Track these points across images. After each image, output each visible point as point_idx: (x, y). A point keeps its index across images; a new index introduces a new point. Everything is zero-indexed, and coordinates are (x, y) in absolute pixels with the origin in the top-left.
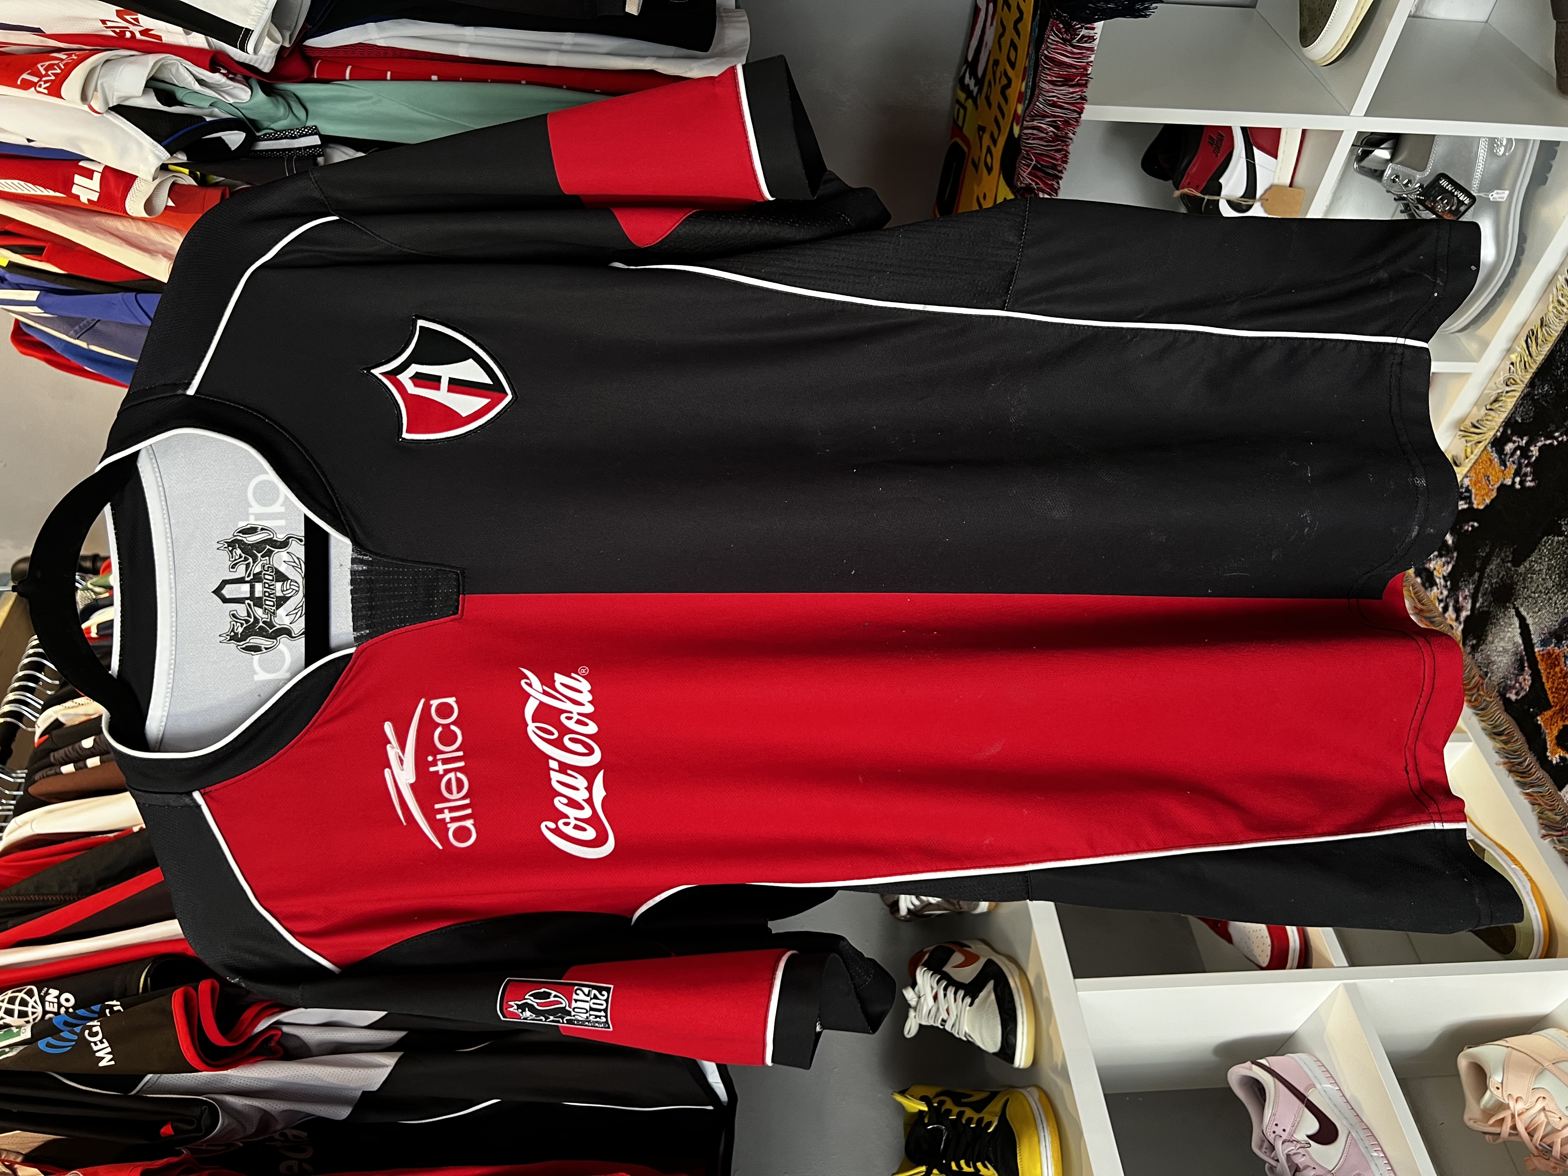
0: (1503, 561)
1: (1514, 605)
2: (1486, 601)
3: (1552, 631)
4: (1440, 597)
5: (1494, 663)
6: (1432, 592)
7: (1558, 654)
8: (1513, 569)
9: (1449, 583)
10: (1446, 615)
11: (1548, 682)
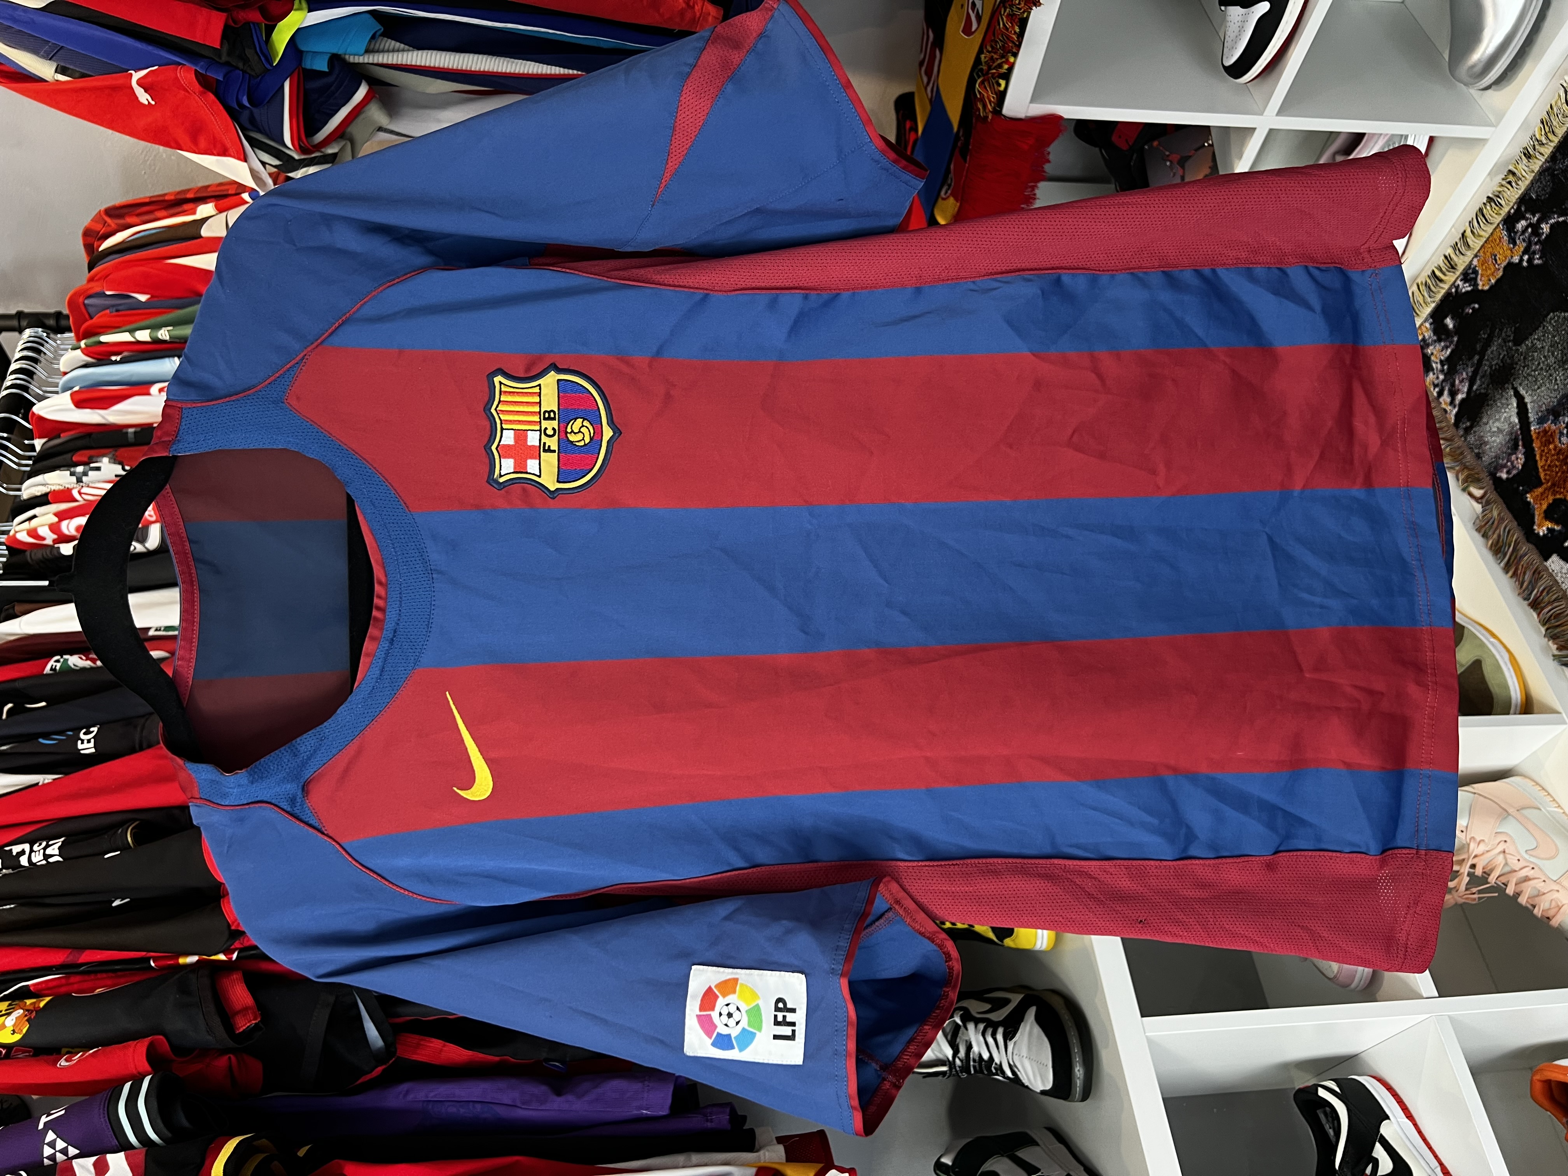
0: (1505, 341)
1: (1513, 385)
2: (1484, 383)
3: (1550, 408)
4: (1436, 382)
5: (1486, 443)
7: (1554, 431)
8: (1514, 348)
9: (1446, 367)
10: (1441, 400)
11: (1541, 460)
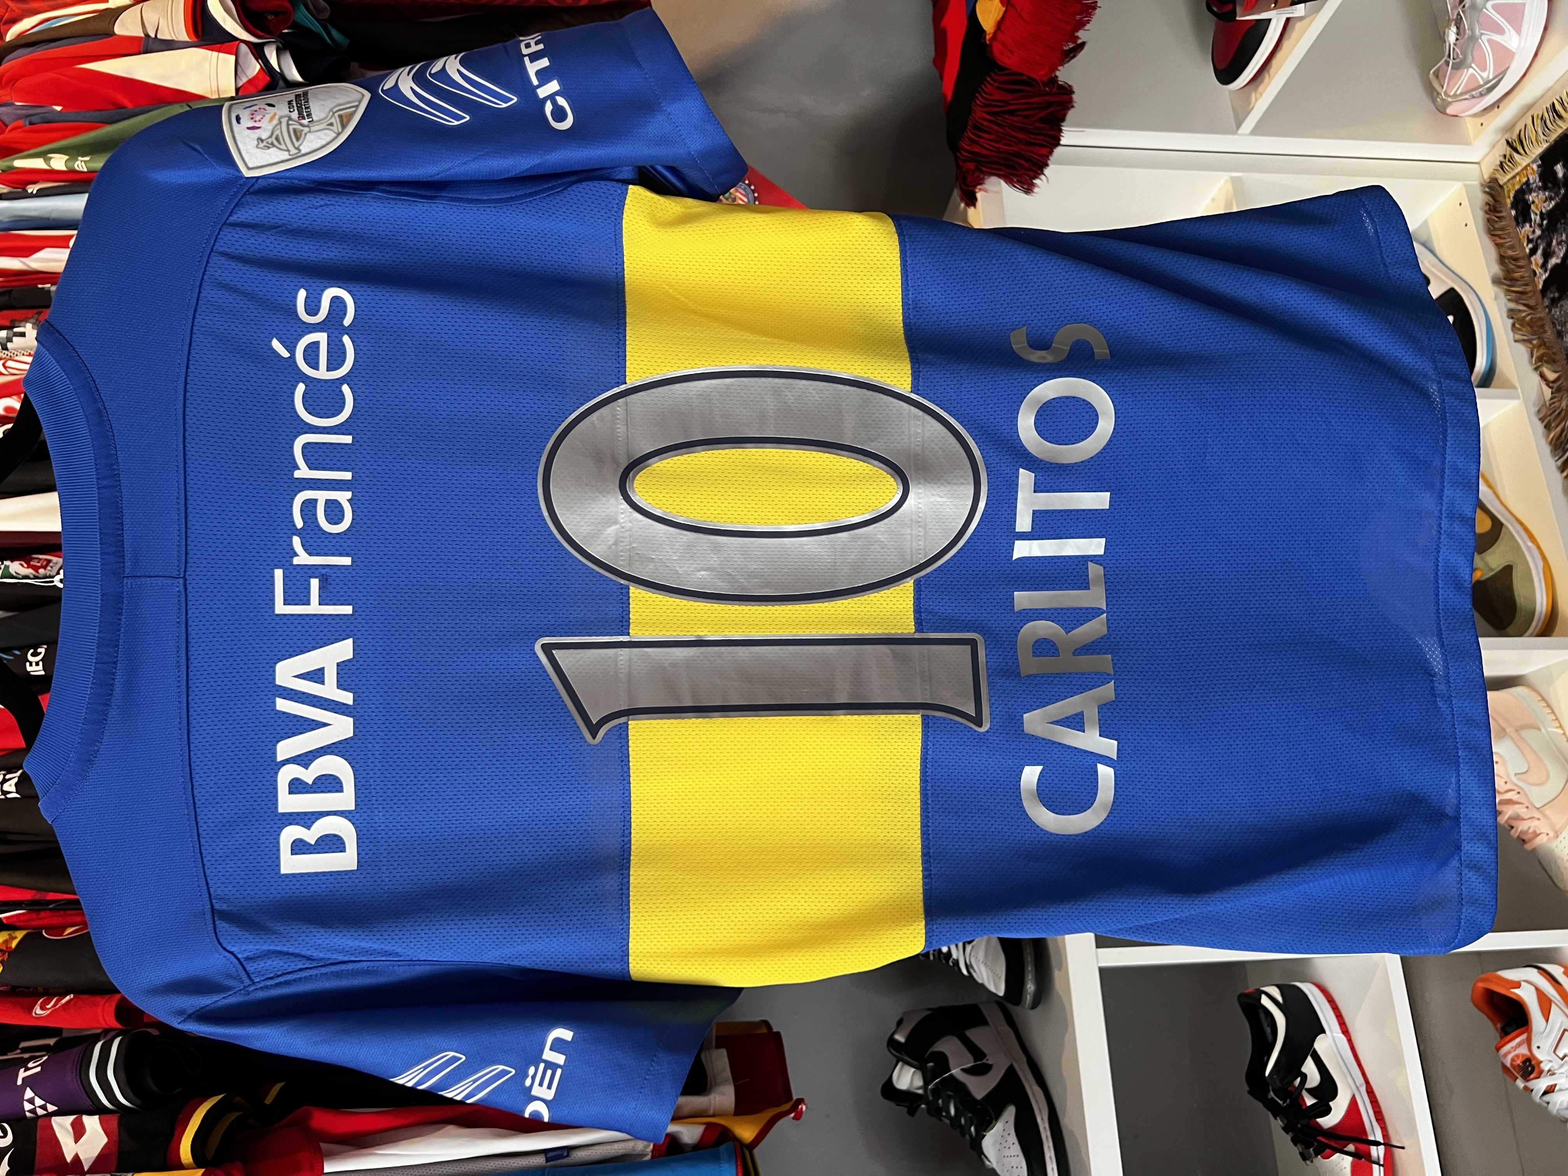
4: (1531, 237)
6: (1523, 231)
9: (1545, 222)
10: (1532, 259)
